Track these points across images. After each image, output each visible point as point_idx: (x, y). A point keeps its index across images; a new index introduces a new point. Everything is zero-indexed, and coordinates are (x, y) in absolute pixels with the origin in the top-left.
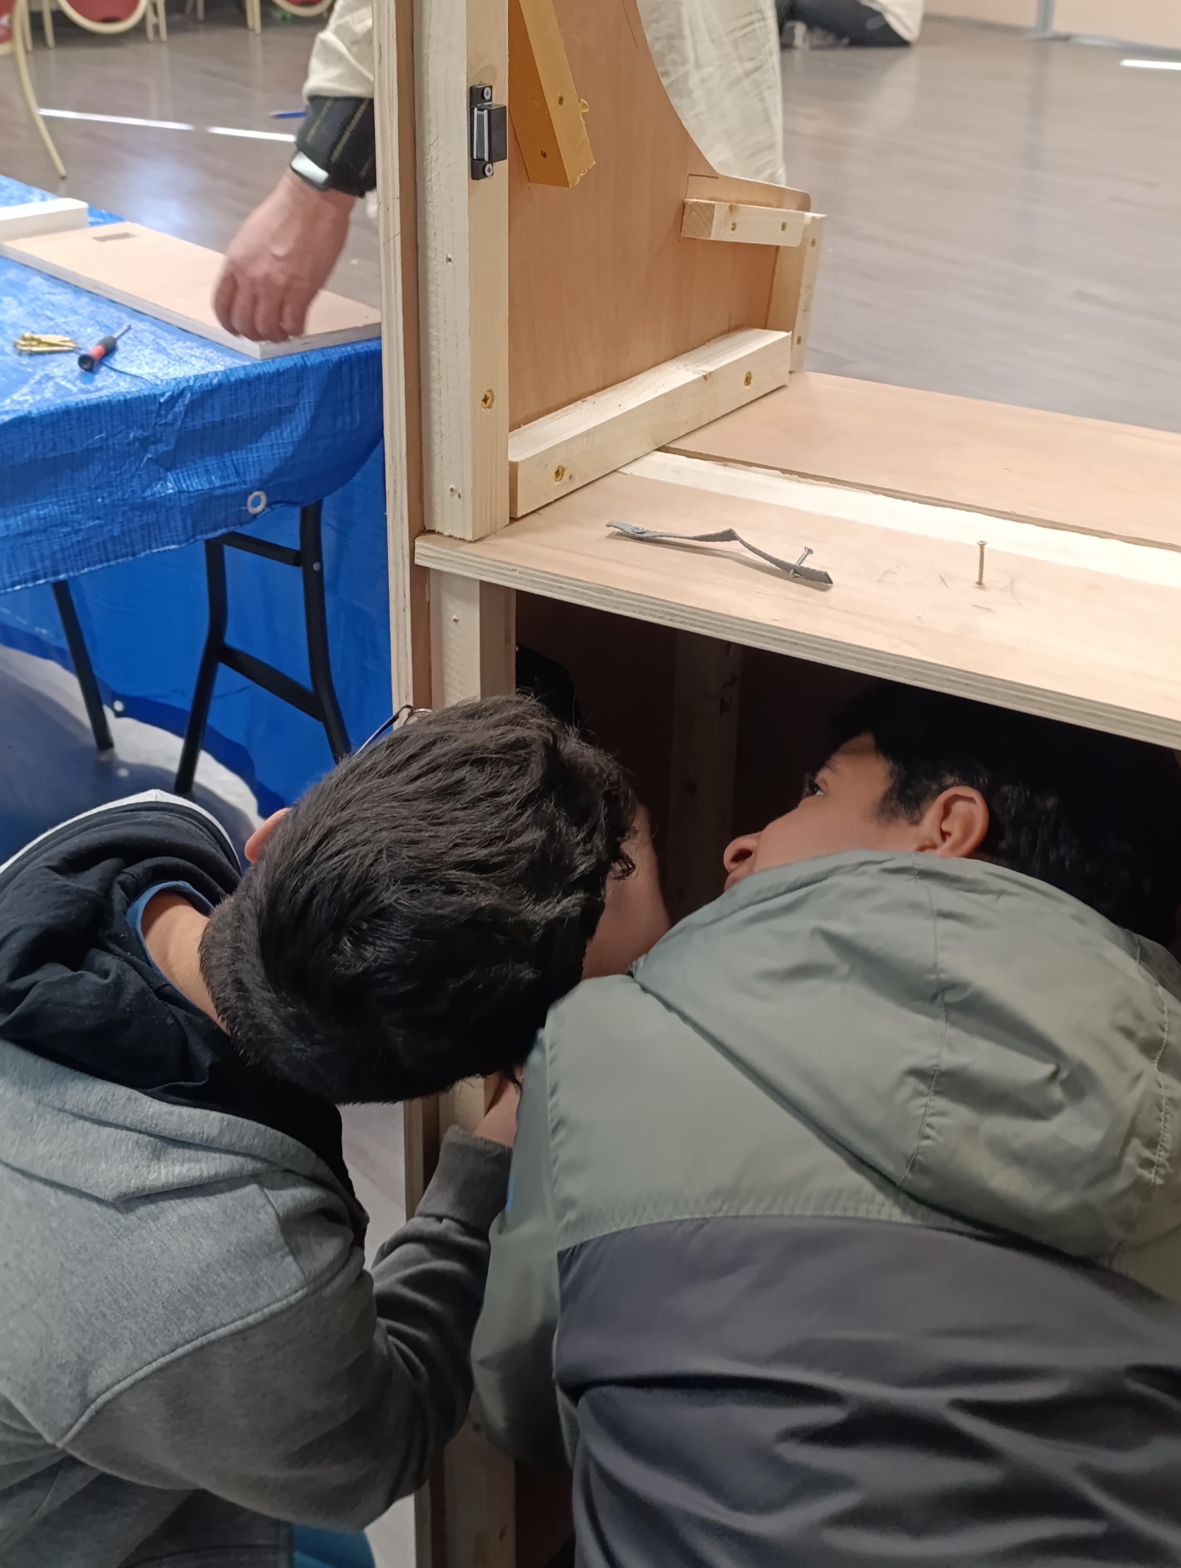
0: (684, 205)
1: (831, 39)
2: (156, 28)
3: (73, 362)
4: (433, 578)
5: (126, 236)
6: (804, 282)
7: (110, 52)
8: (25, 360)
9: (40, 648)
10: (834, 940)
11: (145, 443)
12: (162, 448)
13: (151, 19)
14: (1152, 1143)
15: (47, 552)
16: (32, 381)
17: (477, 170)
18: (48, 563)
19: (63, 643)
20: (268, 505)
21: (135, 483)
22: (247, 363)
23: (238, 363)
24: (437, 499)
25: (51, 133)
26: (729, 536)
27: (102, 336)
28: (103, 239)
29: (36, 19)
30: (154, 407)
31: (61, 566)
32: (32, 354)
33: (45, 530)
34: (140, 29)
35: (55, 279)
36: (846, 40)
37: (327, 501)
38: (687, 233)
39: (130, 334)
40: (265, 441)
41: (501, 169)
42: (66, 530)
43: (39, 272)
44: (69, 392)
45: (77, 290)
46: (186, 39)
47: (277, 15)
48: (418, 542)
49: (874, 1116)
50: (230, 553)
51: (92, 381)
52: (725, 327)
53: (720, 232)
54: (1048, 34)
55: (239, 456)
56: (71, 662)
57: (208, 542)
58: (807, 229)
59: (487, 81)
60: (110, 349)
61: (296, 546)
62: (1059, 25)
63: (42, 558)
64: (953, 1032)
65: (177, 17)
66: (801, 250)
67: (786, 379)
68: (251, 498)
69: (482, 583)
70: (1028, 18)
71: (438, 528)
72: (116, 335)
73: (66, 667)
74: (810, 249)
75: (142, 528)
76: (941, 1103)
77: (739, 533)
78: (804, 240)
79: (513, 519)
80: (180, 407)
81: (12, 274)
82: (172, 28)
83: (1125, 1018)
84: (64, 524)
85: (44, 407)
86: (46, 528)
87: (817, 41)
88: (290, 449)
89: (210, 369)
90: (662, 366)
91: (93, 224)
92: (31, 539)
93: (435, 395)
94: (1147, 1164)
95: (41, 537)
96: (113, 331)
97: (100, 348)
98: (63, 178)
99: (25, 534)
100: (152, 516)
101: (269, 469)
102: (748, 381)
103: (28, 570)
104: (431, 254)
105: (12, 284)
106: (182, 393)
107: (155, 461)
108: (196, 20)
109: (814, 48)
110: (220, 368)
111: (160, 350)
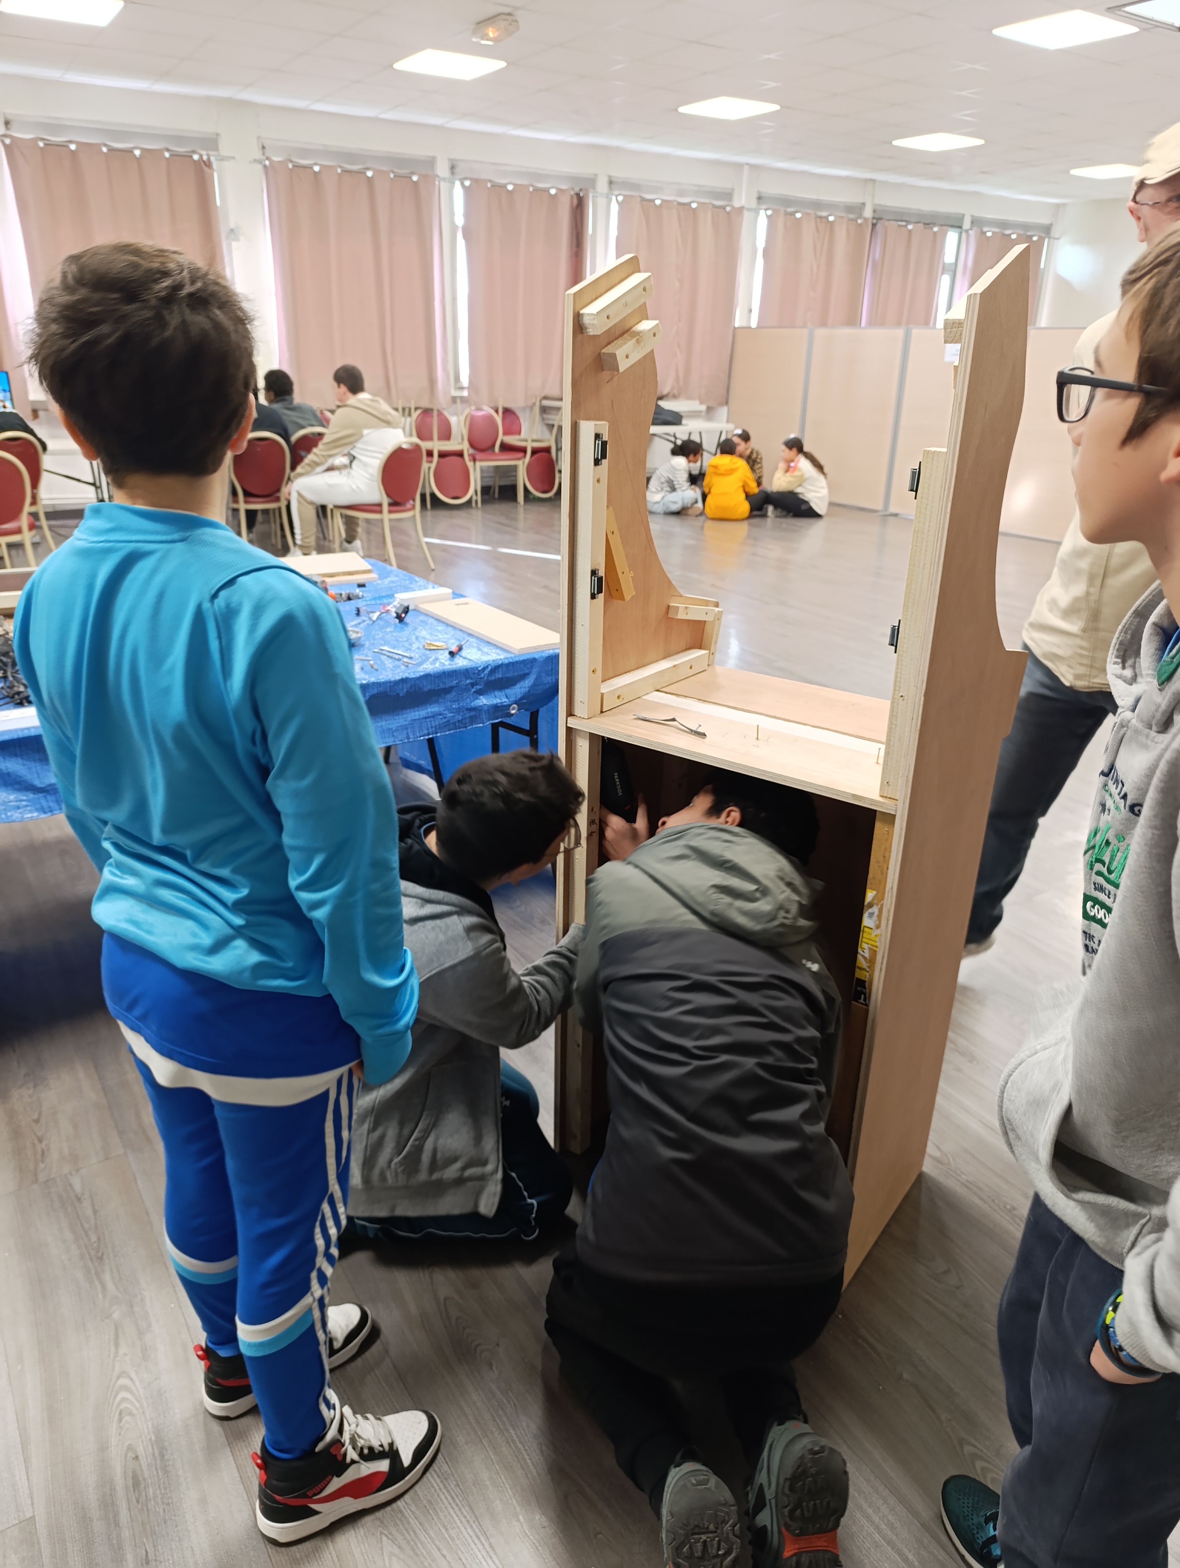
0: (669, 606)
1: (785, 513)
2: (476, 502)
3: (447, 654)
4: (573, 730)
5: (467, 604)
6: (715, 633)
7: (455, 513)
8: (428, 652)
9: (420, 769)
10: (694, 849)
11: (473, 685)
12: (478, 687)
13: (474, 498)
14: (787, 911)
15: (433, 725)
16: (431, 660)
17: (593, 597)
18: (433, 729)
19: (431, 768)
20: (518, 710)
21: (468, 700)
22: (513, 656)
23: (509, 655)
24: (576, 704)
25: (429, 549)
26: (674, 720)
27: (457, 643)
28: (458, 605)
29: (423, 496)
30: (477, 672)
31: (438, 730)
32: (430, 650)
33: (433, 717)
34: (469, 502)
35: (439, 620)
36: (791, 514)
37: (541, 710)
38: (670, 615)
39: (468, 643)
40: (518, 686)
41: (601, 596)
42: (441, 717)
43: (433, 617)
44: (444, 665)
45: (447, 625)
46: (490, 507)
47: (531, 497)
48: (569, 718)
49: (700, 899)
50: (501, 729)
51: (453, 660)
52: (684, 648)
53: (681, 615)
54: (888, 513)
55: (508, 691)
56: (434, 776)
57: (493, 725)
58: (716, 614)
59: (597, 568)
60: (460, 649)
61: (528, 728)
62: (892, 509)
63: (432, 727)
64: (727, 876)
65: (486, 497)
66: (714, 622)
67: (706, 667)
68: (512, 707)
69: (590, 733)
70: (879, 506)
71: (576, 714)
72: (462, 643)
73: (431, 777)
74: (717, 622)
75: (470, 717)
76: (722, 896)
77: (677, 719)
78: (715, 618)
79: (602, 712)
80: (486, 672)
81: (422, 618)
82: (483, 502)
83: (780, 874)
84: (441, 714)
85: (436, 670)
86: (434, 716)
87: (778, 514)
88: (527, 689)
89: (498, 657)
90: (660, 662)
91: (453, 598)
92: (428, 720)
93: (576, 669)
94: (785, 918)
95: (432, 719)
96: (461, 642)
97: (457, 649)
98: (433, 570)
99: (426, 718)
100: (473, 713)
101: (519, 696)
102: (691, 668)
103: (426, 732)
104: (577, 623)
105: (422, 621)
106: (487, 667)
107: (475, 692)
108: (494, 498)
109: (777, 517)
110: (502, 657)
111: (479, 649)
